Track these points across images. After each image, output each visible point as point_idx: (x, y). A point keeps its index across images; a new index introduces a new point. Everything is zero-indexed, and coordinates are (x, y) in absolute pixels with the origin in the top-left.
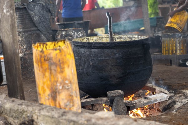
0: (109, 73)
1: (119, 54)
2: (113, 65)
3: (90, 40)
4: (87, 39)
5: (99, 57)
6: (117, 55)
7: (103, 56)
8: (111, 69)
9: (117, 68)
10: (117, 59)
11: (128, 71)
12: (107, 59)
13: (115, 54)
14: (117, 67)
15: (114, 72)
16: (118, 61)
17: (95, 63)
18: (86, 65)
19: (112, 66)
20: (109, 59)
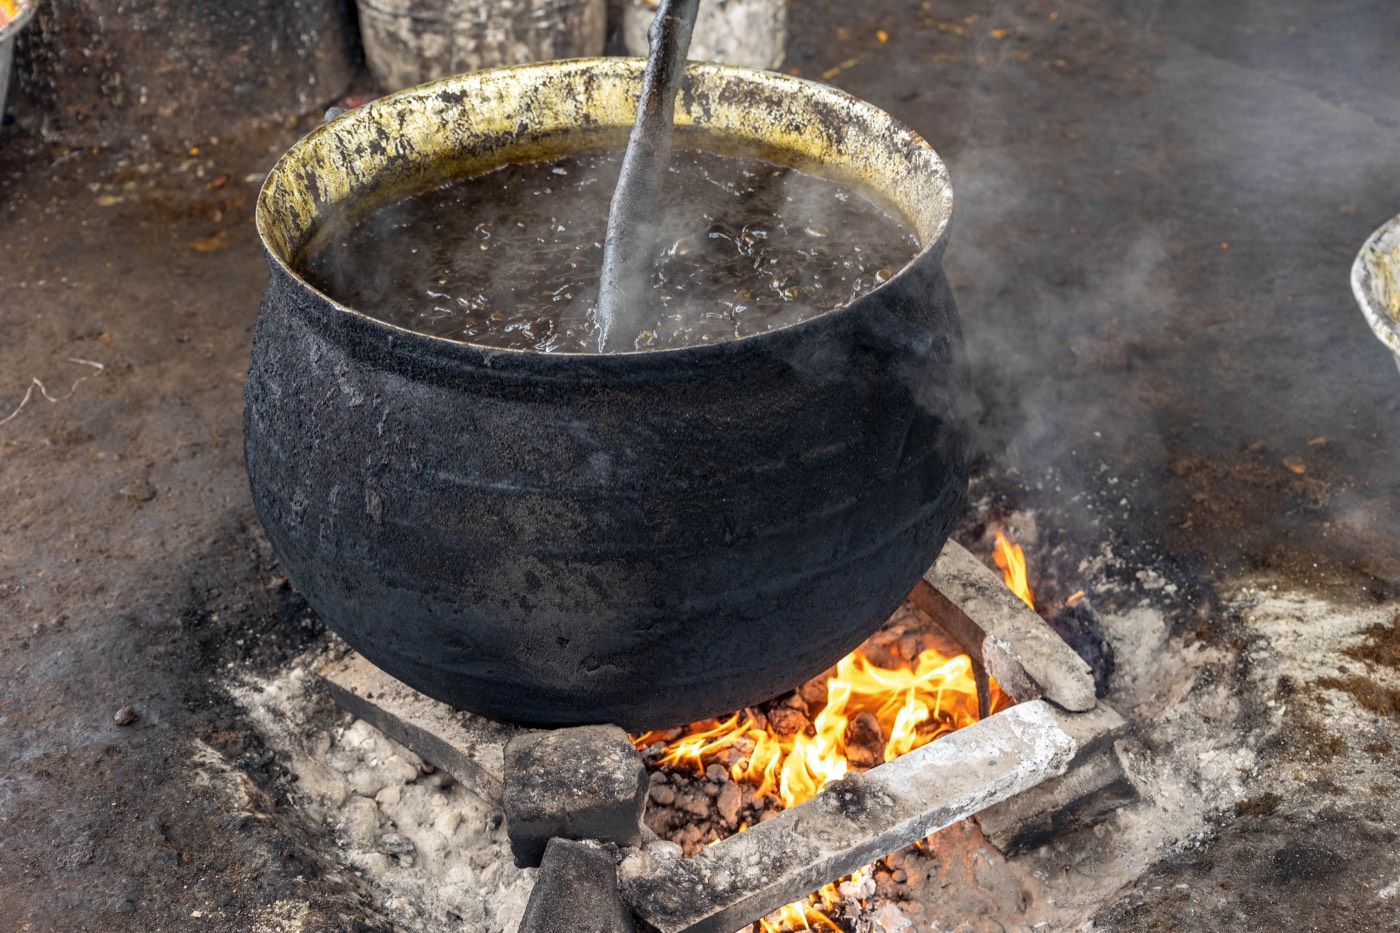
0: (518, 611)
1: (617, 460)
2: (552, 547)
3: (472, 101)
4: (447, 97)
5: (440, 464)
6: (600, 462)
7: (472, 460)
8: (533, 582)
9: (592, 581)
10: (589, 500)
11: (688, 604)
12: (503, 494)
13: (581, 454)
14: (587, 568)
15: (561, 607)
16: (603, 518)
17: (404, 511)
18: (333, 498)
19: (543, 558)
20: (521, 496)
